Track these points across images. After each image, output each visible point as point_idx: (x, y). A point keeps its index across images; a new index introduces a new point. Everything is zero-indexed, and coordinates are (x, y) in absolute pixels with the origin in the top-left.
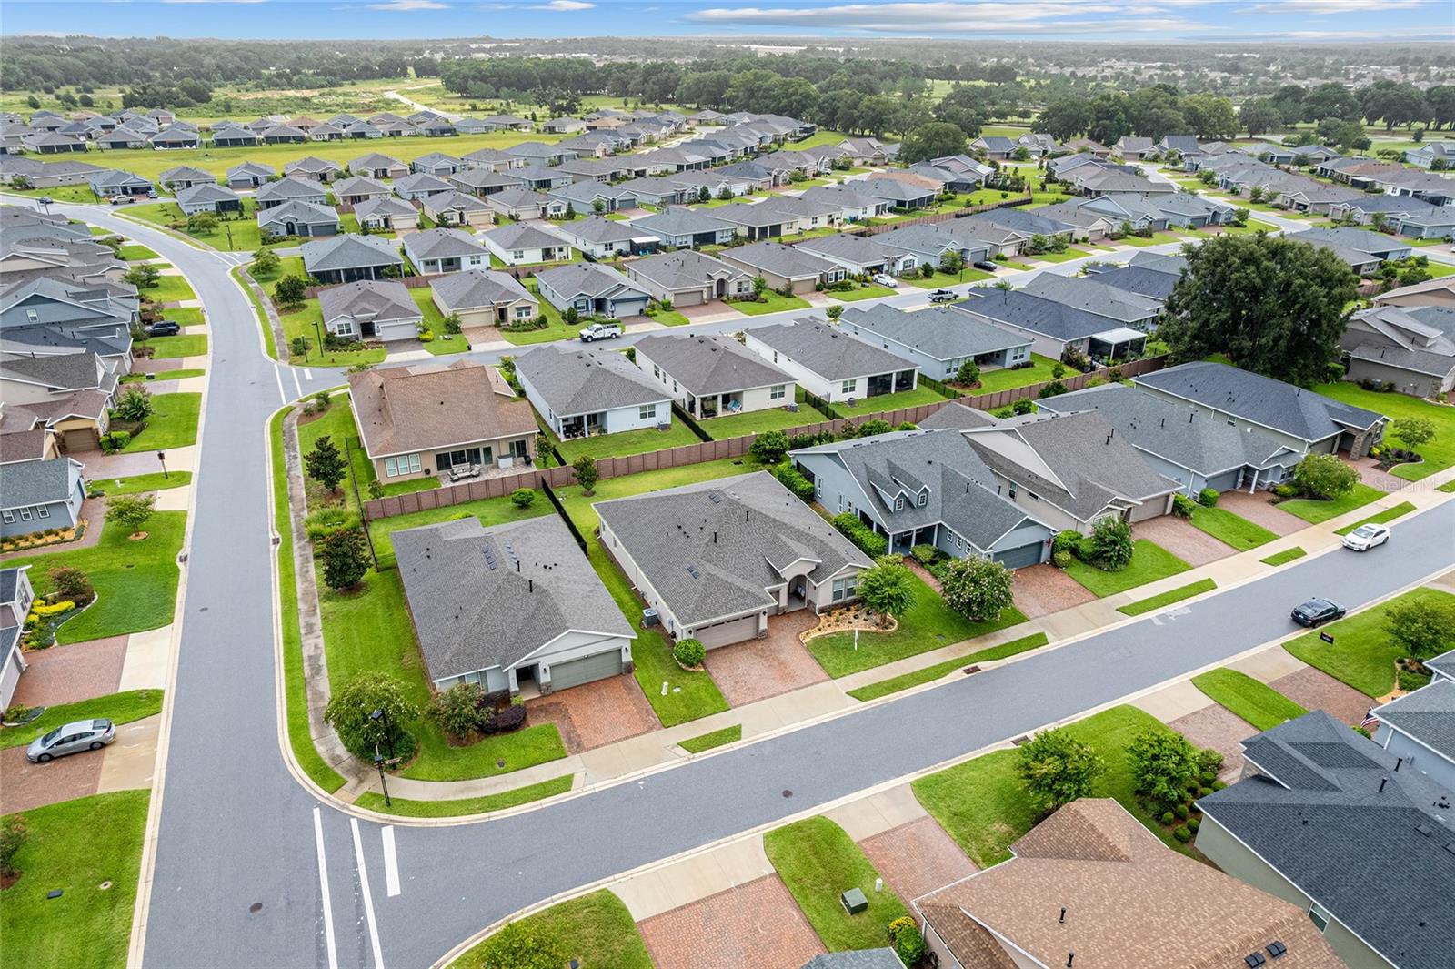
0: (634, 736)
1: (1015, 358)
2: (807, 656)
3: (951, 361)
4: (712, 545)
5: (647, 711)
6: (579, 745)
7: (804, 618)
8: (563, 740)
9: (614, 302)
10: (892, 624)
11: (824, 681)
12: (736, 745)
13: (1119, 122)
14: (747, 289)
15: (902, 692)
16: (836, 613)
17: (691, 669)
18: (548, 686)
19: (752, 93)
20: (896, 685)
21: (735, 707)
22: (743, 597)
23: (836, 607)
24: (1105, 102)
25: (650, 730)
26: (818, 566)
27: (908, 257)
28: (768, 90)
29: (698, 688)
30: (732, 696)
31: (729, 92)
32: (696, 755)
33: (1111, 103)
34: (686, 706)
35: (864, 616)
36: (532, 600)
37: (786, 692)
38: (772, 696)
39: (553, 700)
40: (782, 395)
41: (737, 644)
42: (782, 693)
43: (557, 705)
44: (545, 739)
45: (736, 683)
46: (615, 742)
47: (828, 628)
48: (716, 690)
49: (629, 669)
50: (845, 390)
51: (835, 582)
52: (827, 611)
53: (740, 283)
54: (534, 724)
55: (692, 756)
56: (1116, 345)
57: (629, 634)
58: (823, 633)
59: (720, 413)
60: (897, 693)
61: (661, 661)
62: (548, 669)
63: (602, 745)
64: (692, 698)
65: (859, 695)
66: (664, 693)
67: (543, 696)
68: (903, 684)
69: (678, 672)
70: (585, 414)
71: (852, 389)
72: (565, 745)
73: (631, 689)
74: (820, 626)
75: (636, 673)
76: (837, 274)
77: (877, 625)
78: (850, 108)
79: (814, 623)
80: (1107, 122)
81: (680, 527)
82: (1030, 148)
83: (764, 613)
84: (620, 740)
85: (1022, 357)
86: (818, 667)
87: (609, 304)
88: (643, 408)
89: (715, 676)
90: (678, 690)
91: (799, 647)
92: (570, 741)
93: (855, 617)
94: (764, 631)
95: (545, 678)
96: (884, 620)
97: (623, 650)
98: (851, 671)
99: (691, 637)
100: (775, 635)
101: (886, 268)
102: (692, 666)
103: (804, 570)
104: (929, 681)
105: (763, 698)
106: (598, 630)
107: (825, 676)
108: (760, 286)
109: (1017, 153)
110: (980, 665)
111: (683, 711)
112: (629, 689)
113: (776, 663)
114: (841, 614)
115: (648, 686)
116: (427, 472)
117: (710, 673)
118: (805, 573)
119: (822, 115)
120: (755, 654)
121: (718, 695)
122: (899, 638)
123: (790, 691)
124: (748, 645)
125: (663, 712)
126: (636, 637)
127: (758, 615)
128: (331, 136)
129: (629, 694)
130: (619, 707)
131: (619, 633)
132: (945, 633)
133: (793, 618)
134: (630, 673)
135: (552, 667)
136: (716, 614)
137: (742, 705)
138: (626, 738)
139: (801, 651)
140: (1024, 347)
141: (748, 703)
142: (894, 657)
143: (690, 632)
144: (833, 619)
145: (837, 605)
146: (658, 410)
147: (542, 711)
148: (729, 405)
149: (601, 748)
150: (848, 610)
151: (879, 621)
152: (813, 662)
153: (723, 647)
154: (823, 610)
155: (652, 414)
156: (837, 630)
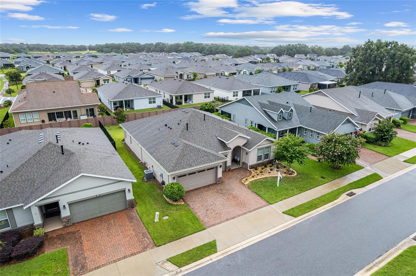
0: (132, 255)
1: (294, 89)
2: (250, 191)
3: (272, 88)
4: (185, 131)
5: (143, 234)
6: (83, 267)
7: (242, 172)
8: (70, 263)
9: (142, 79)
10: (294, 172)
11: (265, 206)
12: (214, 258)
13: (294, 51)
14: (190, 77)
15: (318, 209)
16: (260, 169)
17: (176, 203)
18: (68, 219)
19: (187, 48)
20: (312, 206)
21: (209, 227)
22: (207, 156)
23: (258, 165)
24: (289, 46)
25: (144, 249)
26: (248, 141)
27: (245, 70)
28: (191, 47)
29: (181, 215)
30: (206, 220)
31: (180, 48)
32: (183, 269)
33: (291, 46)
34: (174, 229)
35: (276, 169)
36: (62, 159)
37: (242, 214)
38: (233, 218)
39: (72, 229)
40: (209, 97)
41: (204, 187)
42: (239, 216)
43: (73, 233)
44: (53, 264)
45: (207, 210)
46: (115, 261)
47: (257, 176)
48: (194, 216)
49: (132, 205)
50: (234, 96)
51: (259, 149)
52: (255, 167)
53: (188, 75)
54: (49, 251)
55: (179, 270)
56: (328, 85)
57: (130, 178)
58: (255, 179)
59: (184, 104)
60: (315, 211)
61: (155, 200)
62: (67, 206)
63: (103, 265)
64: (177, 223)
65: (292, 213)
66: (156, 220)
67: (65, 227)
68: (316, 204)
69: (167, 206)
70: (123, 99)
71: (237, 95)
72: (71, 268)
73: (132, 219)
74: (253, 175)
75: (137, 208)
76: (221, 73)
77: (285, 173)
78: (216, 50)
79: (248, 174)
80: (291, 51)
81: (166, 125)
82: (270, 57)
83: (220, 166)
84: (119, 260)
85: (296, 89)
86: (258, 198)
87: (140, 79)
88: (150, 99)
89: (192, 206)
90: (167, 217)
91: (243, 187)
92: (76, 264)
93: (271, 170)
94: (220, 178)
95: (65, 213)
96: (288, 170)
97: (127, 191)
98: (280, 199)
99: (175, 181)
100: (227, 182)
101: (237, 74)
102: (176, 201)
103: (241, 143)
104: (330, 202)
105: (227, 220)
106: (106, 175)
107: (264, 203)
108: (195, 75)
109: (266, 58)
110: (354, 191)
111: (171, 232)
112: (131, 219)
113: (231, 197)
114: (262, 169)
115: (145, 215)
116: (43, 121)
117: (188, 205)
118: (241, 145)
119: (208, 52)
120: (217, 192)
121: (195, 219)
122: (300, 179)
123: (245, 213)
124: (211, 187)
125: (156, 235)
126: (135, 181)
127: (217, 167)
128: (56, 57)
129: (131, 222)
130: (122, 232)
131: (123, 177)
132: (324, 176)
133: (235, 172)
134: (133, 207)
135: (70, 204)
136: (191, 166)
137: (214, 225)
138: (125, 257)
139: (246, 189)
140: (296, 85)
141: (218, 224)
142: (302, 190)
143: (174, 178)
144: (258, 171)
145: (259, 164)
146: (157, 100)
147: (59, 239)
148: (187, 101)
149: (102, 268)
150: (266, 167)
151: (286, 171)
152: (254, 195)
153: (196, 189)
154: (252, 167)
155: (154, 102)
156: (263, 177)
